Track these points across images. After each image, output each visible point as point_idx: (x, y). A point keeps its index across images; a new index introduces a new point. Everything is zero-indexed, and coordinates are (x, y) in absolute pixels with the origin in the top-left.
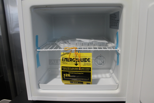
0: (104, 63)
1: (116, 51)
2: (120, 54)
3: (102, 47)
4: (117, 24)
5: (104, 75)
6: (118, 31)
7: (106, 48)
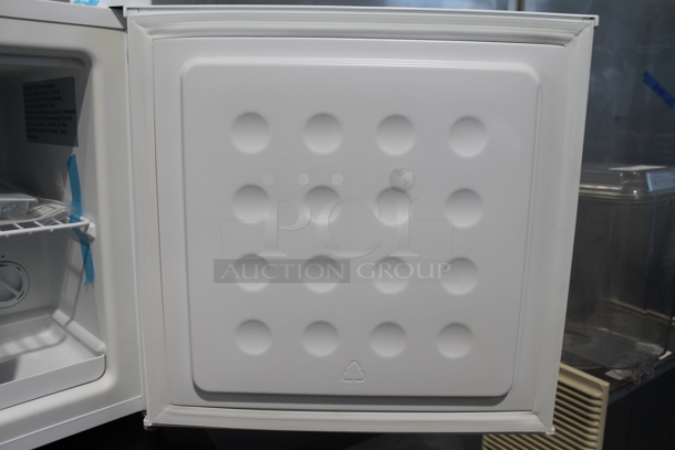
0: (24, 288)
1: (76, 229)
2: (93, 239)
3: (15, 223)
4: (65, 125)
5: (30, 341)
6: (75, 151)
7: (32, 225)
